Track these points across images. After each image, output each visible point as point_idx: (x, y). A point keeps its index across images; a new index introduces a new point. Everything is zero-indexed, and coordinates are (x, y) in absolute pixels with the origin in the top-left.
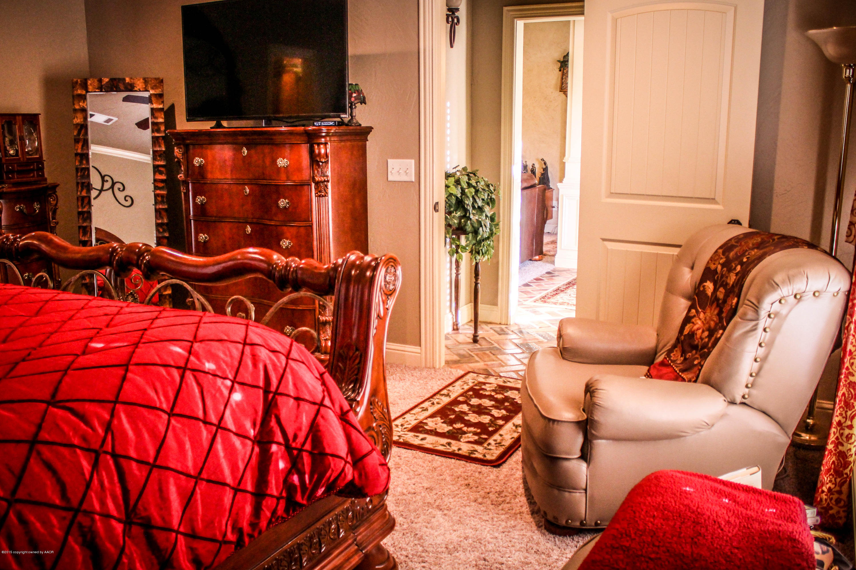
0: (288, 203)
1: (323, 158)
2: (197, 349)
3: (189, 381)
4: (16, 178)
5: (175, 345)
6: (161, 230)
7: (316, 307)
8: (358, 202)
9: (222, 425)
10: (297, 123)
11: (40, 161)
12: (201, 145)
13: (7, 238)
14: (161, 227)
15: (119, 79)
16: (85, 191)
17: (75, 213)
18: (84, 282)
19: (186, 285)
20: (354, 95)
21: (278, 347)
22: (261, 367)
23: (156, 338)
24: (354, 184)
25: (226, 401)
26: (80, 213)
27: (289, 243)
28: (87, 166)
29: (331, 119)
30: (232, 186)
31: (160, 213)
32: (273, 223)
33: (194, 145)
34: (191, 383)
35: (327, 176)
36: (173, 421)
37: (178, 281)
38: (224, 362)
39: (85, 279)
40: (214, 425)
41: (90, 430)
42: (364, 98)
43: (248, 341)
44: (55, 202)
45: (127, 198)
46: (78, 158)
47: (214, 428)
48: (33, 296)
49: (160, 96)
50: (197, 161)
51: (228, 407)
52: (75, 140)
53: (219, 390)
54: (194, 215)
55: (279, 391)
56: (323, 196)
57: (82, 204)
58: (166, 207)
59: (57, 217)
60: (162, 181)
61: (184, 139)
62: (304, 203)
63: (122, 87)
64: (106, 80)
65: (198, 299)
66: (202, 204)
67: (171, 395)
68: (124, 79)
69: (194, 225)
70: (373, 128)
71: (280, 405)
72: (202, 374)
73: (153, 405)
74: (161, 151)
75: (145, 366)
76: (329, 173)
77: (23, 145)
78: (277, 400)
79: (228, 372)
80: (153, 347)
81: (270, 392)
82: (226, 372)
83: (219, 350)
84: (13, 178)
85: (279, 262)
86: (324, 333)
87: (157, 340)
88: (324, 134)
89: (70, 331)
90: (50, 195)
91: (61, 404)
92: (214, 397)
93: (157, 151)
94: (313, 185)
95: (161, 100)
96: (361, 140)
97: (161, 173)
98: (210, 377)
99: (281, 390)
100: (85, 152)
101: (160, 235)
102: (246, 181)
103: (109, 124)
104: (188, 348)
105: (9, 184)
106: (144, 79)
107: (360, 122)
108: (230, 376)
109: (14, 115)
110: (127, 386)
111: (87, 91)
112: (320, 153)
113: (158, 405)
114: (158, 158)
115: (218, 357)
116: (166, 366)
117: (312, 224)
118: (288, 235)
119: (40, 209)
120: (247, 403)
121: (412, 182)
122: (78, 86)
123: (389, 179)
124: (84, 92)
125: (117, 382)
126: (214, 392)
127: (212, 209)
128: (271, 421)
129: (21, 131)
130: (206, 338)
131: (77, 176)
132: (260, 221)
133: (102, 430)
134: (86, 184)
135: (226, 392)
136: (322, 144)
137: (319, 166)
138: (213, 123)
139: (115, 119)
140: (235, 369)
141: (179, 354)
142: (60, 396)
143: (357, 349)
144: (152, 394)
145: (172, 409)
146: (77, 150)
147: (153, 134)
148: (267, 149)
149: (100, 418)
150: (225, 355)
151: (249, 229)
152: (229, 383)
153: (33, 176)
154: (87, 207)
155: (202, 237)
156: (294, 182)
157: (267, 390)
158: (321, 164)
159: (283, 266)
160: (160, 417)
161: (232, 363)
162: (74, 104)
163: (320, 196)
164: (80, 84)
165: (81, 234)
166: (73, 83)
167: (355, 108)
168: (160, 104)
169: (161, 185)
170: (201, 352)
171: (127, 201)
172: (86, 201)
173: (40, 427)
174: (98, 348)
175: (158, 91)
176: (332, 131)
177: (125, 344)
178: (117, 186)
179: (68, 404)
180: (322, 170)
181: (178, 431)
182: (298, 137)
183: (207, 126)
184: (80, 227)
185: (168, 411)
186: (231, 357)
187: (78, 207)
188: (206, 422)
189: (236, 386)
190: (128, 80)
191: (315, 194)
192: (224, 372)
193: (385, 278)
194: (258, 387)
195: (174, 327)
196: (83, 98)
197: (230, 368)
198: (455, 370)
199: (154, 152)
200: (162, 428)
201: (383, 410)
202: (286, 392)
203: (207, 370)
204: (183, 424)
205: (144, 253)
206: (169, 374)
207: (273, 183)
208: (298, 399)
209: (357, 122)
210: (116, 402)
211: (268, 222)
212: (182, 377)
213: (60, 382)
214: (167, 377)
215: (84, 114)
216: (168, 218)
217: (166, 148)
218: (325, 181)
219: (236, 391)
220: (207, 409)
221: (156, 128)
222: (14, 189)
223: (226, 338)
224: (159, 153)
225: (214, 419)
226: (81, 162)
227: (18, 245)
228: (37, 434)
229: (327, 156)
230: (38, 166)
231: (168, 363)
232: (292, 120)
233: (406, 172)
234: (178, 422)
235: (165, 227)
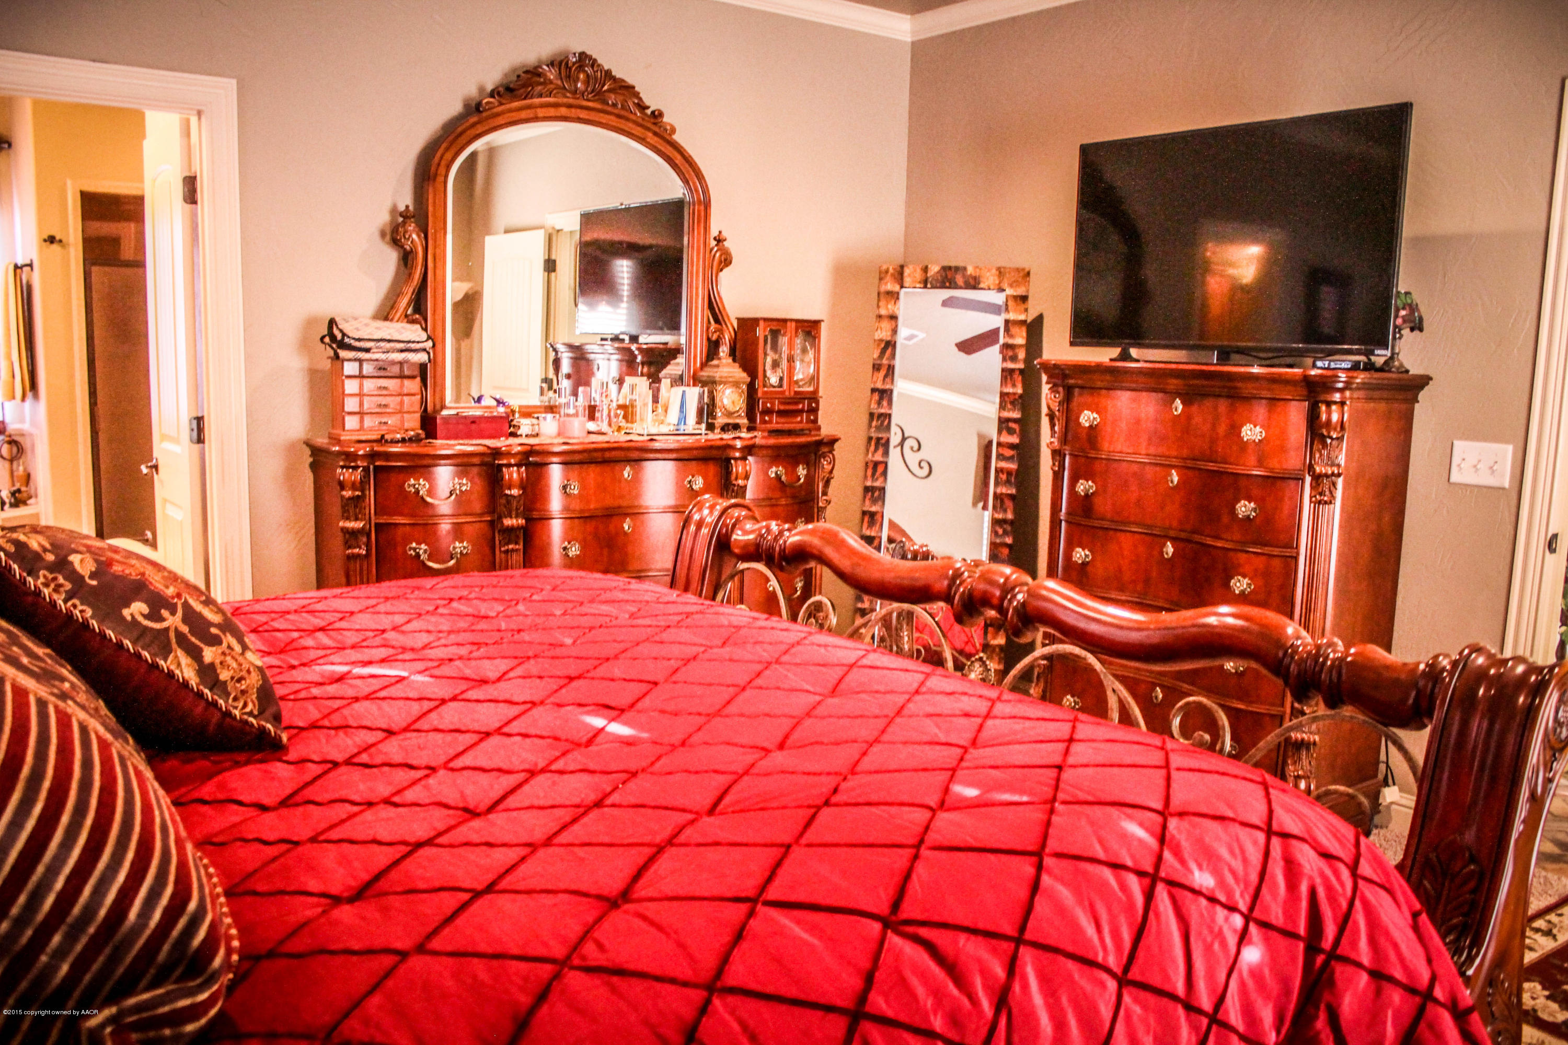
0: (1254, 510)
1: (1335, 429)
2: (1175, 832)
3: (1162, 908)
4: (776, 422)
5: (1130, 817)
6: (1000, 531)
7: (1285, 713)
8: (1387, 518)
9: (1220, 1016)
10: (1276, 361)
11: (813, 397)
12: (1093, 389)
13: (768, 530)
14: (1001, 527)
15: (957, 269)
16: (880, 451)
17: (860, 491)
18: (860, 605)
19: (1091, 659)
20: (1403, 313)
21: (1334, 847)
22: (1304, 888)
23: (1089, 793)
24: (1385, 486)
25: (1231, 961)
26: (867, 489)
27: (1248, 584)
28: (889, 412)
29: (1344, 357)
30: (1147, 468)
31: (1002, 501)
32: (1219, 544)
33: (1082, 387)
34: (1166, 910)
35: (1339, 466)
36: (1127, 999)
37: (1077, 650)
38: (1233, 872)
39: (863, 601)
40: (1204, 1013)
41: (965, 1002)
42: (1421, 319)
43: (1275, 826)
44: (830, 467)
45: (924, 464)
46: (876, 396)
47: (1205, 1021)
48: (822, 650)
49: (1024, 299)
50: (1087, 418)
51: (1235, 976)
52: (874, 365)
53: (1220, 935)
54: (1069, 513)
55: (1339, 951)
56: (1326, 503)
57: (873, 475)
58: (1013, 491)
59: (830, 491)
60: (1012, 446)
61: (1065, 376)
62: (1286, 511)
63: (960, 280)
64: (934, 269)
65: (1114, 690)
66: (1087, 495)
67: (1127, 937)
68: (965, 269)
69: (1067, 532)
70: (1431, 379)
71: (1340, 984)
72: (1189, 895)
73: (1090, 956)
74: (1014, 394)
75: (1078, 863)
76: (1342, 459)
77: (791, 369)
78: (1333, 972)
79: (1237, 895)
80: (1088, 816)
81: (1321, 951)
82: (1234, 895)
83: (1218, 838)
84: (770, 422)
85: (1299, 642)
86: (1294, 763)
87: (1090, 798)
88: (1340, 385)
89: (905, 743)
90: (824, 456)
91: (910, 929)
92: (1208, 948)
93: (1008, 394)
94: (1308, 479)
95: (1023, 307)
96: (1406, 401)
97: (1011, 432)
98: (1204, 902)
99: (1342, 950)
100: (888, 387)
101: (998, 541)
102: (1174, 462)
103: (911, 343)
104: (1158, 829)
105: (763, 431)
106: (999, 269)
107: (1407, 365)
108: (1243, 907)
109: (784, 321)
110: (1041, 906)
111: (902, 287)
112: (1329, 420)
113: (1100, 959)
114: (1009, 406)
115: (1219, 858)
116: (1116, 866)
117: (1298, 554)
118: (1247, 569)
119: (806, 476)
120: (1271, 970)
121: (1503, 489)
122: (888, 278)
123: (1454, 479)
124: (896, 288)
125: (1022, 893)
126: (1209, 939)
127: (1103, 506)
128: (1316, 1017)
129: (791, 346)
130: (1191, 809)
131: (870, 426)
132: (1197, 538)
133: (991, 1003)
134: (883, 441)
135: (1232, 941)
136: (1335, 403)
137: (1325, 445)
138: (1115, 352)
139: (921, 335)
140: (1251, 890)
141: (1140, 841)
142: (909, 910)
143: (1472, 860)
144: (1090, 931)
145: (1127, 968)
146: (875, 383)
147: (1005, 365)
148: (1223, 406)
149: (985, 973)
150: (1232, 852)
151: (1169, 549)
152: (1238, 920)
153: (801, 422)
154: (881, 479)
155: (1080, 555)
156: (1272, 470)
157: (1312, 947)
158: (1329, 441)
159: (1309, 653)
160: (1103, 985)
161: (1246, 874)
162: (878, 307)
163: (1320, 502)
164: (892, 275)
165: (865, 525)
166: (880, 272)
167: (1400, 338)
168: (1021, 313)
169: (1008, 453)
170: (1185, 845)
171: (921, 467)
172: (880, 469)
173: (869, 979)
174: (966, 799)
175: (1020, 291)
176: (1358, 381)
177: (1025, 799)
178: (908, 444)
179: (924, 932)
180: (1329, 454)
181: (1135, 1019)
182: (1289, 388)
183: (1104, 355)
184: (864, 513)
185: (1117, 970)
186: (1245, 861)
187: (866, 477)
188: (1191, 1008)
189: (1253, 928)
190: (970, 270)
191: (1311, 497)
192: (1229, 893)
193: (1557, 712)
194: (1293, 935)
195: (1115, 770)
196: (894, 296)
197: (1242, 886)
198: (1556, 877)
199: (1003, 395)
200: (1106, 1012)
201: (1510, 998)
202: (1353, 955)
203: (1197, 887)
204: (1145, 1008)
205: (1013, 589)
206: (1124, 887)
207: (1231, 468)
208: (1378, 975)
209: (1402, 365)
210: (1019, 940)
211: (1209, 541)
212: (1149, 896)
213: (907, 876)
214: (1120, 894)
215: (893, 322)
216: (1015, 512)
217: (1024, 390)
218: (1333, 474)
219: (1250, 943)
220: (1195, 979)
221: (1010, 353)
222: (772, 441)
223: (1230, 814)
224: (1012, 398)
225: (1206, 1003)
226: (879, 403)
227: (785, 542)
228: (863, 998)
229: (1342, 427)
230: (810, 404)
231: (1119, 861)
232: (1270, 355)
233: (1491, 468)
234: (1136, 1000)
235: (1009, 528)
